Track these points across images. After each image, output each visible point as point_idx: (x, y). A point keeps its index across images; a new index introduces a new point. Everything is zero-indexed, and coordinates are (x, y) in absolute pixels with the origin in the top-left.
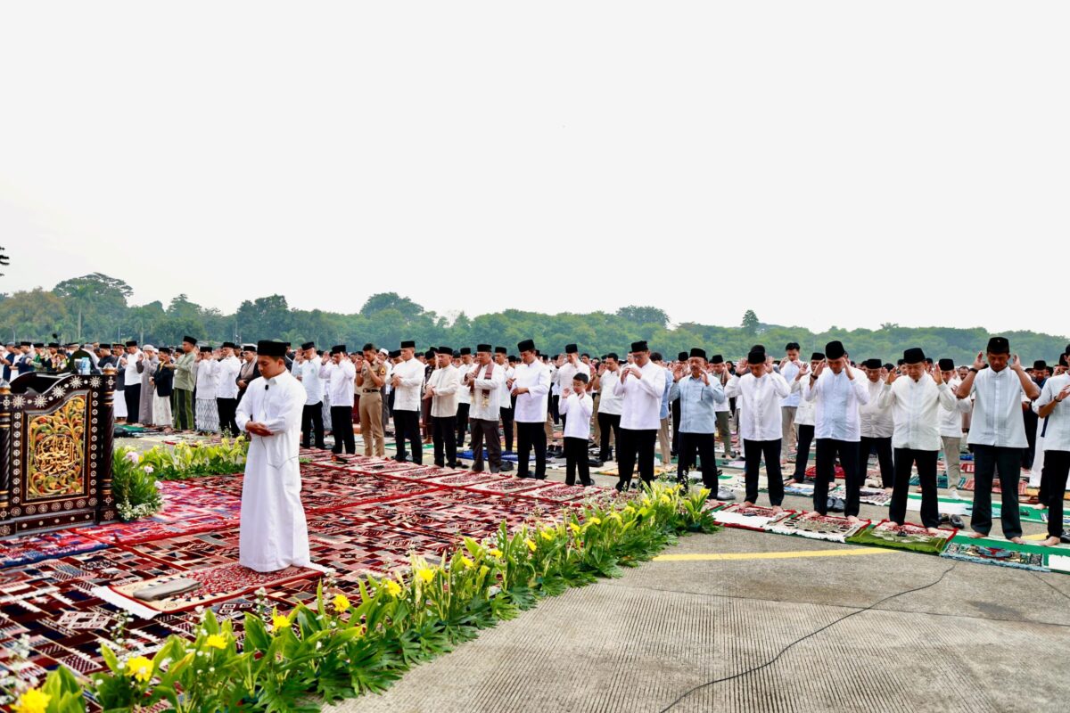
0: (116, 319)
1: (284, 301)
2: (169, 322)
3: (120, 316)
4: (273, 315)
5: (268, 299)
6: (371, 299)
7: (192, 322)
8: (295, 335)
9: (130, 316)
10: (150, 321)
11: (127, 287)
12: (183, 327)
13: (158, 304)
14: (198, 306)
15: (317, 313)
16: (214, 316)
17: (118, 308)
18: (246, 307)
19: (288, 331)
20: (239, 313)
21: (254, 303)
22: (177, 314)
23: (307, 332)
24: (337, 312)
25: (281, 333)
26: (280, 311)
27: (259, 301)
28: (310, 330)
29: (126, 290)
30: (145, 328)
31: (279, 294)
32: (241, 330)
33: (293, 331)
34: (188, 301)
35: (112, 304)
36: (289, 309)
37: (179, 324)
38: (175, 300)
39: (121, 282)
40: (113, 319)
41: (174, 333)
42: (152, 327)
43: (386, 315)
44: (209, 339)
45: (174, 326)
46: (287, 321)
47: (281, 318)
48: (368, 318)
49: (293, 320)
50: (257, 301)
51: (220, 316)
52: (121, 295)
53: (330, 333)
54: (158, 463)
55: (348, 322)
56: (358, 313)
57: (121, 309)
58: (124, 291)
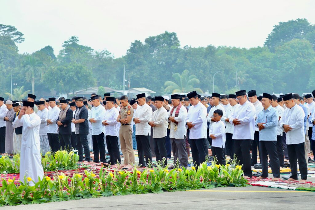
0: (9, 68)
1: (176, 39)
2: (59, 69)
3: (12, 65)
4: (164, 55)
5: (159, 37)
6: (277, 29)
7: (81, 68)
8: (189, 75)
9: (21, 65)
10: (40, 69)
11: (18, 33)
12: (72, 74)
13: (49, 49)
14: (89, 49)
15: (211, 50)
16: (105, 60)
17: (9, 56)
18: (136, 47)
19: (180, 71)
20: (128, 55)
21: (144, 43)
22: (68, 59)
23: (201, 71)
24: (237, 47)
25: (174, 74)
26: (170, 51)
27: (150, 41)
28: (204, 69)
29: (18, 37)
30: (36, 76)
31: (170, 32)
32: (132, 73)
33: (186, 72)
34: (79, 43)
35: (4, 52)
36: (182, 47)
37: (68, 71)
38: (66, 45)
39: (12, 29)
40: (6, 68)
41: (64, 80)
42: (42, 76)
43: (293, 47)
44: (99, 85)
45: (63, 73)
46: (179, 61)
47: (173, 58)
48: (273, 51)
49: (186, 59)
50: (147, 41)
51: (111, 59)
52: (12, 43)
53: (227, 72)
54: (4, 165)
55: (250, 58)
56: (262, 46)
57: (13, 57)
58: (16, 37)
